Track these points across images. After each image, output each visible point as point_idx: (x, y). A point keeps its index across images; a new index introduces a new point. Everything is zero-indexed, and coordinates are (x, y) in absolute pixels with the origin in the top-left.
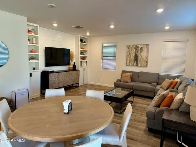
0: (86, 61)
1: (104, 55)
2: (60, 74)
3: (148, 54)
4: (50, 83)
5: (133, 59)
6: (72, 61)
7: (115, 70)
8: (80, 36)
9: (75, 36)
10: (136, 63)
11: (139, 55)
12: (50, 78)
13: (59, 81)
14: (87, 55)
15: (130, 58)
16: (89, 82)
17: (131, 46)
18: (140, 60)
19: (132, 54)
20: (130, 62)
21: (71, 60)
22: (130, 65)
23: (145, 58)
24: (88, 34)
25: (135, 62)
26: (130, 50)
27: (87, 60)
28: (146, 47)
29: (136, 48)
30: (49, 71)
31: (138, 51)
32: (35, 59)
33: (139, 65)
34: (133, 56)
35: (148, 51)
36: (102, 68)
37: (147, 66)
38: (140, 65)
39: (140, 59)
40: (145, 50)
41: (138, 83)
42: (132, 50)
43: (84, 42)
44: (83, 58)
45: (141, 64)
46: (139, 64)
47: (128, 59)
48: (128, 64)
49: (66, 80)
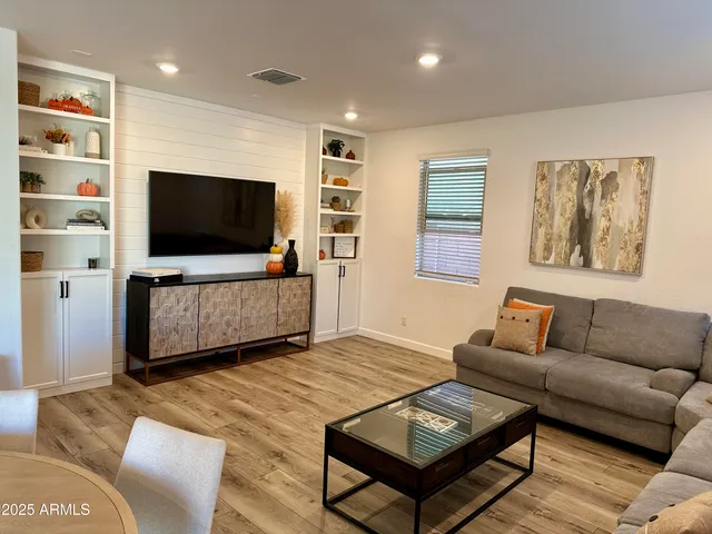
0: (356, 238)
1: (431, 209)
2: (210, 288)
3: (647, 210)
4: (153, 327)
5: (565, 232)
6: (284, 236)
7: (475, 280)
8: (324, 126)
9: (303, 126)
10: (582, 253)
11: (598, 211)
12: (153, 305)
13: (202, 320)
14: (361, 210)
15: (551, 227)
16: (365, 330)
17: (558, 167)
18: (603, 239)
19: (563, 205)
20: (548, 249)
21: (281, 229)
22: (551, 261)
23: (628, 226)
24: (351, 116)
25: (578, 248)
26: (550, 187)
27: (360, 230)
28: (634, 169)
29: (580, 174)
30: (156, 274)
31: (591, 192)
32: (92, 222)
33: (597, 264)
34: (568, 215)
35: (646, 194)
36: (421, 271)
37: (637, 271)
38: (604, 262)
39: (600, 233)
40: (628, 185)
41: (587, 357)
42: (559, 186)
43: (351, 156)
44: (342, 222)
45: (609, 261)
46: (594, 258)
47: (542, 231)
48: (539, 258)
49: (238, 318)
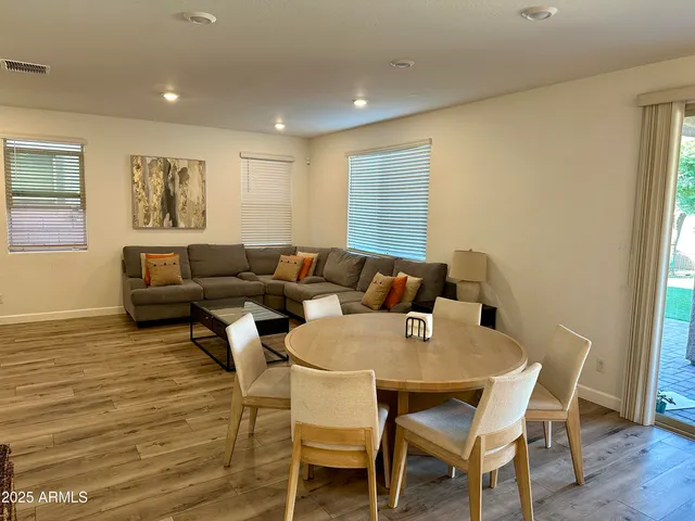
3: (205, 190)
5: (159, 206)
7: (84, 246)
10: (171, 219)
11: (178, 191)
15: (148, 201)
17: (148, 161)
18: (183, 209)
19: (155, 187)
20: (147, 217)
22: (150, 225)
23: (196, 201)
25: (168, 215)
26: (144, 174)
28: (196, 168)
29: (165, 167)
31: (173, 180)
33: (182, 225)
34: (159, 193)
35: (204, 182)
37: (204, 226)
38: (185, 223)
39: (181, 206)
40: (194, 174)
42: (151, 175)
45: (188, 222)
46: (179, 220)
47: (141, 205)
48: (141, 224)
